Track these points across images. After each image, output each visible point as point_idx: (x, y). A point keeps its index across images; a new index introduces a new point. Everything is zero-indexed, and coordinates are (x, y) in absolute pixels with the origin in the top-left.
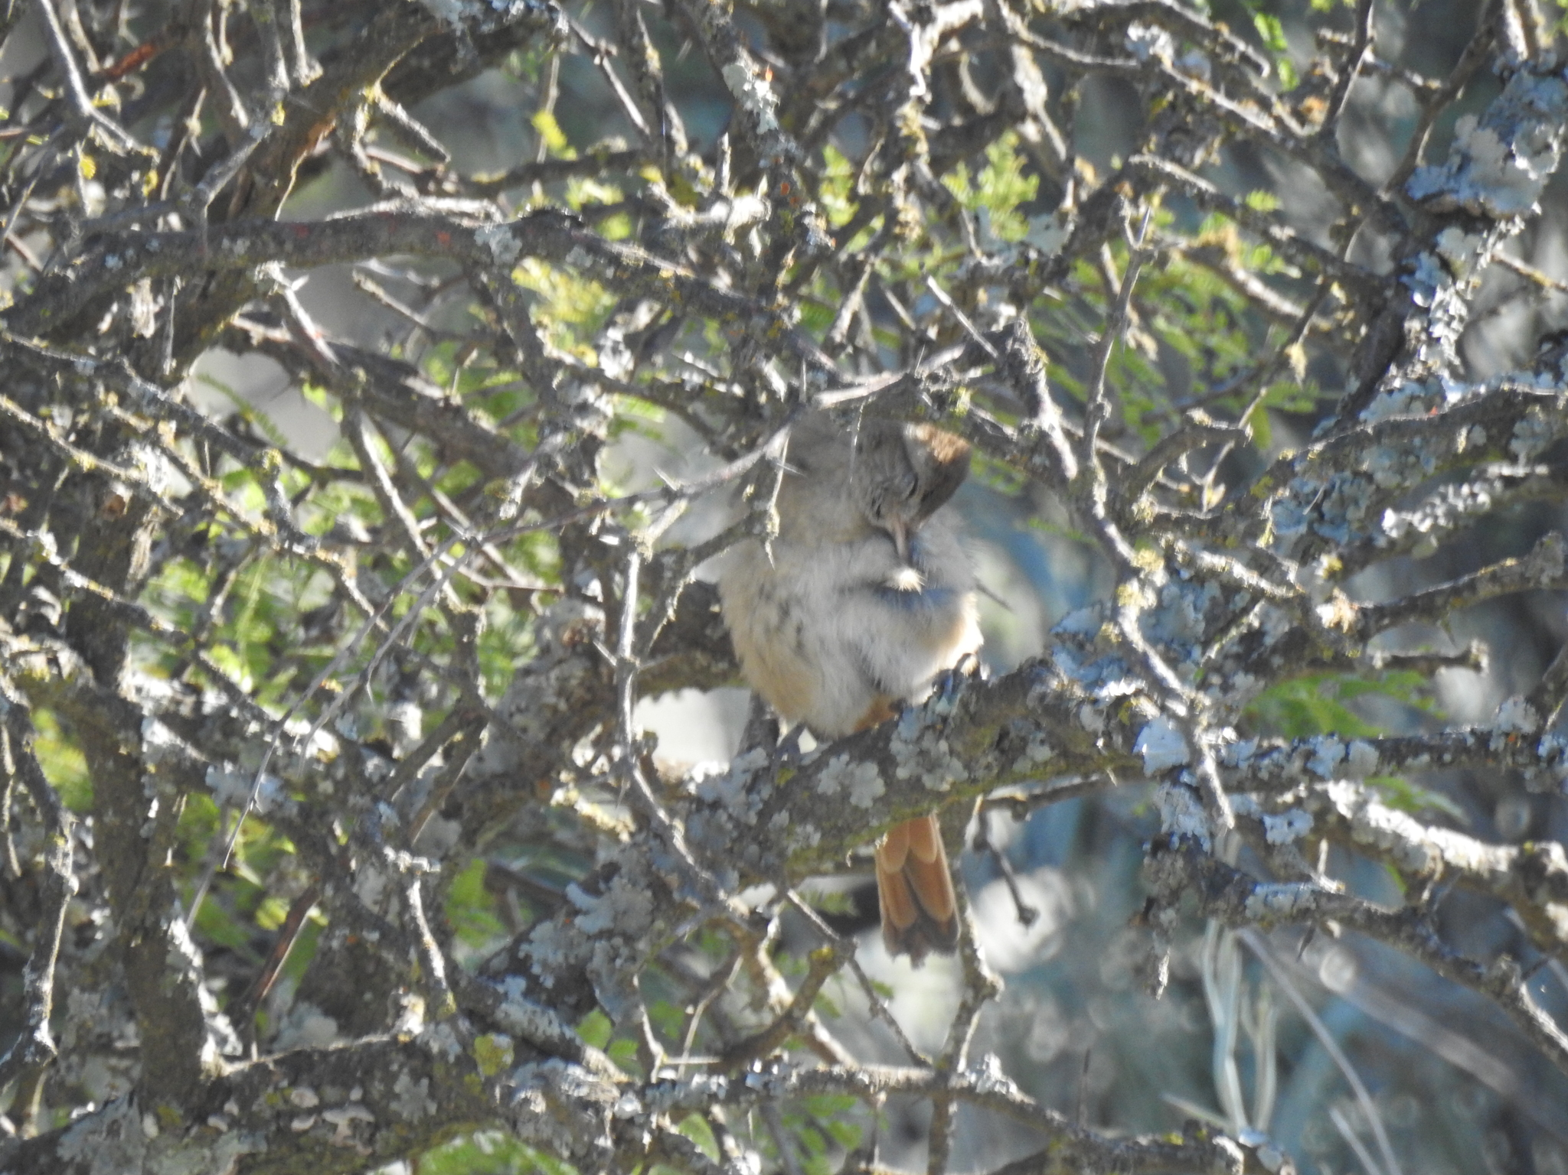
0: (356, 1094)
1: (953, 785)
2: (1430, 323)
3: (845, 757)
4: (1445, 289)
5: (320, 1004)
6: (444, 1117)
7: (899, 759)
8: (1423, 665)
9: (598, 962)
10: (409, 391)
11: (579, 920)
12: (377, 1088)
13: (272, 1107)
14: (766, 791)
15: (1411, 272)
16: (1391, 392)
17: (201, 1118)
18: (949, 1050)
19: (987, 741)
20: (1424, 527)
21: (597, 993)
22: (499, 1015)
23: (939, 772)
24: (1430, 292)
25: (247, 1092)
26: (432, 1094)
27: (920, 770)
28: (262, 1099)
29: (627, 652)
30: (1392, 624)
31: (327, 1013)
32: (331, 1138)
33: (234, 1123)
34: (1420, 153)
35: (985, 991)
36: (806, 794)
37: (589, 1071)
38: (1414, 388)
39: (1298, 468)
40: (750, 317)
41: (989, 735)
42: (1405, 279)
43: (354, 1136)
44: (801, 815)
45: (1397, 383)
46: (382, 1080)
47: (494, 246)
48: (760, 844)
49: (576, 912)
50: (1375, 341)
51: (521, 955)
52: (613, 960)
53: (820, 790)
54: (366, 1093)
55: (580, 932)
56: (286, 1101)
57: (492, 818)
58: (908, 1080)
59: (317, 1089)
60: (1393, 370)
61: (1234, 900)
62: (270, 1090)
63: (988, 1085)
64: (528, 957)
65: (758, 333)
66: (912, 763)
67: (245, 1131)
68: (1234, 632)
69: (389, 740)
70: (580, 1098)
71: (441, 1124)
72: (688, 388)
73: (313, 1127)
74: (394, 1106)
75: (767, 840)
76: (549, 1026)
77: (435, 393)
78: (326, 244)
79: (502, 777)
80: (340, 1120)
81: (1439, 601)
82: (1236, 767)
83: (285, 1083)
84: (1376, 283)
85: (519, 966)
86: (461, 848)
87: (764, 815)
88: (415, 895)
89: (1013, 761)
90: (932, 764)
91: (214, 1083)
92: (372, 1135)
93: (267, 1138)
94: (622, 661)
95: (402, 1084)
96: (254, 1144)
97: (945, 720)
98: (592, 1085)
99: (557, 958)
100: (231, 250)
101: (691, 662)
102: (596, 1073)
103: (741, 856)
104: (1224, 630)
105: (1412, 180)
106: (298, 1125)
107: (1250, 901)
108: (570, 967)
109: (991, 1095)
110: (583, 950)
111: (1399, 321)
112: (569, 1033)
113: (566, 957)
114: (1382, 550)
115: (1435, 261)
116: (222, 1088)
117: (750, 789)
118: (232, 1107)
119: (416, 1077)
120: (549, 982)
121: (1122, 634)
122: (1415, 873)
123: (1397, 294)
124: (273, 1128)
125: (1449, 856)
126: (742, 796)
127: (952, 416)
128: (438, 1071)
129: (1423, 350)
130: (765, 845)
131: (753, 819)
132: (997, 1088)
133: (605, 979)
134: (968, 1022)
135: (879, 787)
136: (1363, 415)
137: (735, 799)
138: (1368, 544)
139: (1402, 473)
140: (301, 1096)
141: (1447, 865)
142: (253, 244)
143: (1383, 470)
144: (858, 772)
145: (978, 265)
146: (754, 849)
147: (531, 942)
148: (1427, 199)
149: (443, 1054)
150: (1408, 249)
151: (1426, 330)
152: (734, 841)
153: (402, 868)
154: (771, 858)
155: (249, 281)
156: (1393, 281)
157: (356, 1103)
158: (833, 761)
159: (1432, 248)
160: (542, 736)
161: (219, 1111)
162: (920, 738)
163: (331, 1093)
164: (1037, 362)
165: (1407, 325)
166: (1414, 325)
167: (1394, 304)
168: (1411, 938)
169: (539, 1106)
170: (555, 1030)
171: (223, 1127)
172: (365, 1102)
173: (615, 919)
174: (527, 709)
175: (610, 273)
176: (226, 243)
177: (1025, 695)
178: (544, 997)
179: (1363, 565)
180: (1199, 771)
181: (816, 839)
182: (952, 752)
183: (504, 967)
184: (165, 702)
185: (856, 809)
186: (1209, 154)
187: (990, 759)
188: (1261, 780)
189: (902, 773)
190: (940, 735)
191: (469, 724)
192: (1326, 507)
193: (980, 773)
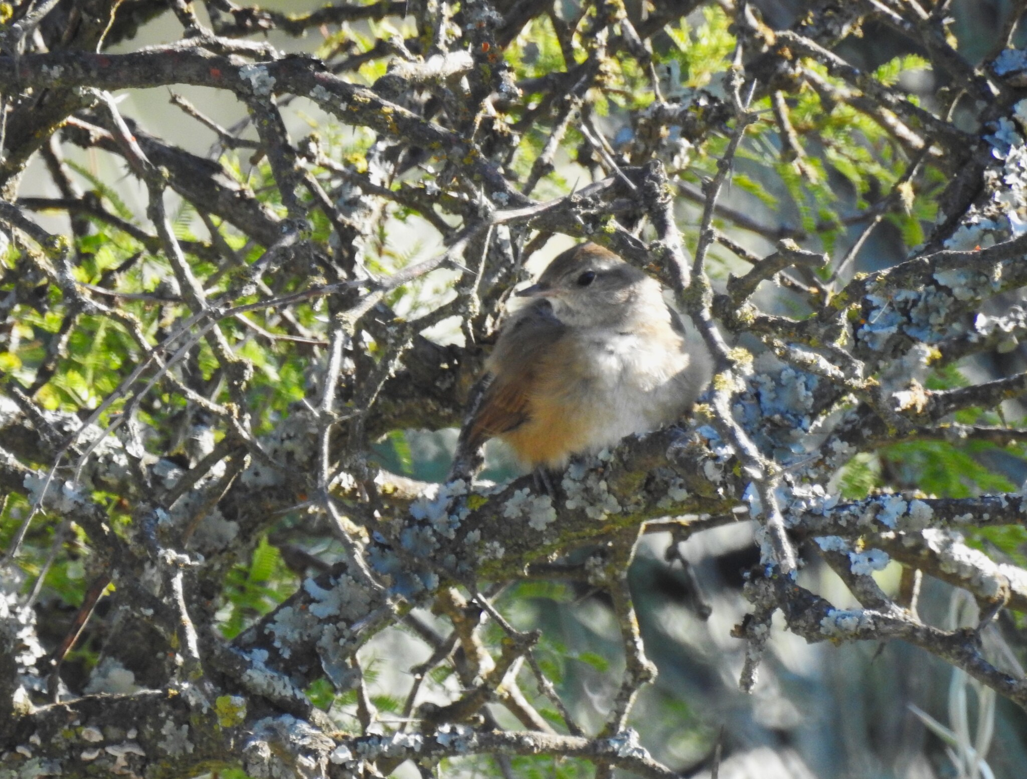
0: (132, 735)
1: (610, 515)
2: (1005, 173)
3: (527, 490)
4: (1018, 148)
5: (122, 659)
6: (199, 756)
7: (568, 493)
8: (998, 438)
9: (325, 641)
10: (214, 183)
11: (312, 607)
12: (149, 730)
13: (67, 740)
14: (464, 513)
15: (992, 132)
16: (969, 226)
17: (11, 748)
18: (612, 720)
19: (637, 483)
20: (1009, 328)
21: (323, 665)
22: (245, 678)
23: (599, 506)
24: (1005, 149)
25: (48, 728)
26: (190, 739)
27: (585, 504)
28: (59, 735)
29: (328, 407)
30: (958, 408)
31: (127, 667)
32: (112, 768)
33: (37, 752)
34: (1010, 37)
35: (642, 675)
36: (495, 518)
37: (314, 726)
38: (987, 223)
39: (868, 287)
40: (451, 147)
41: (638, 478)
42: (987, 137)
43: (128, 767)
44: (490, 534)
45: (975, 219)
46: (152, 725)
47: (254, 82)
48: (456, 554)
49: (312, 601)
50: (961, 184)
51: (266, 632)
52: (337, 640)
53: (506, 515)
54: (140, 733)
55: (313, 616)
56: (78, 737)
57: (264, 521)
58: (565, 744)
59: (102, 728)
60: (973, 208)
61: (812, 620)
62: (66, 727)
63: (628, 751)
64: (272, 634)
65: (456, 161)
66: (579, 497)
67: (45, 758)
68: (836, 407)
69: (187, 455)
70: (304, 746)
71: (197, 761)
72: (429, 193)
73: (97, 758)
74: (161, 745)
75: (463, 552)
76: (284, 689)
77: (234, 186)
78: (123, 73)
79: (269, 489)
80: (118, 753)
81: (995, 392)
82: (822, 515)
83: (78, 723)
84: (964, 139)
85: (264, 640)
86: (239, 543)
87: (461, 532)
88: (178, 583)
89: (657, 500)
90: (594, 500)
91: (23, 719)
92: (144, 766)
93: (61, 765)
94: (324, 414)
95: (169, 727)
96: (51, 769)
97: (605, 464)
98: (314, 737)
99: (294, 636)
100: (49, 74)
101: (424, 407)
102: (319, 728)
103: (441, 564)
104: (828, 406)
105: (998, 60)
106: (86, 756)
107: (824, 621)
108: (304, 643)
109: (630, 758)
110: (314, 631)
111: (980, 169)
112: (300, 695)
113: (301, 635)
114: (975, 345)
115: (1012, 124)
116: (28, 724)
117: (451, 511)
118: (35, 739)
119: (179, 723)
120: (286, 655)
121: (716, 412)
122: (988, 598)
123: (980, 149)
124: (67, 757)
125: (1015, 587)
126: (445, 517)
127: (603, 232)
128: (194, 720)
129: (998, 194)
130: (461, 556)
131: (452, 535)
132: (635, 754)
133: (330, 654)
134: (627, 699)
135: (552, 515)
136: (947, 243)
137: (439, 518)
138: (963, 340)
139: (974, 290)
140: (89, 733)
141: (1013, 593)
142: (66, 69)
143: (960, 286)
144: (536, 502)
145: (661, 108)
146: (452, 558)
147: (274, 622)
148: (1008, 75)
149: (199, 706)
150: (991, 114)
151: (1001, 179)
152: (436, 551)
153: (169, 561)
154: (465, 566)
155: (75, 95)
156: (978, 139)
157: (132, 741)
158: (517, 492)
159: (1010, 115)
160: (305, 458)
161: (26, 742)
162: (586, 478)
163: (113, 733)
164: (666, 194)
165: (986, 173)
166: (991, 174)
167: (977, 157)
168: (960, 654)
169: (266, 752)
170: (288, 693)
171: (28, 754)
172: (138, 741)
173: (340, 608)
174: (295, 436)
175: (343, 106)
176: (45, 68)
177: (665, 450)
178: (282, 665)
179: (959, 355)
180: (770, 522)
181: (501, 553)
182: (609, 491)
183: (251, 641)
184: (13, 417)
185: (533, 531)
186: (855, 28)
187: (639, 497)
188: (841, 526)
189: (570, 505)
190: (601, 477)
191: (236, 448)
192: (913, 313)
193: (631, 508)
